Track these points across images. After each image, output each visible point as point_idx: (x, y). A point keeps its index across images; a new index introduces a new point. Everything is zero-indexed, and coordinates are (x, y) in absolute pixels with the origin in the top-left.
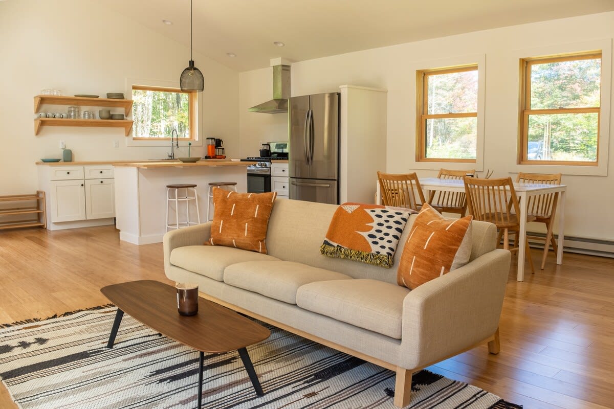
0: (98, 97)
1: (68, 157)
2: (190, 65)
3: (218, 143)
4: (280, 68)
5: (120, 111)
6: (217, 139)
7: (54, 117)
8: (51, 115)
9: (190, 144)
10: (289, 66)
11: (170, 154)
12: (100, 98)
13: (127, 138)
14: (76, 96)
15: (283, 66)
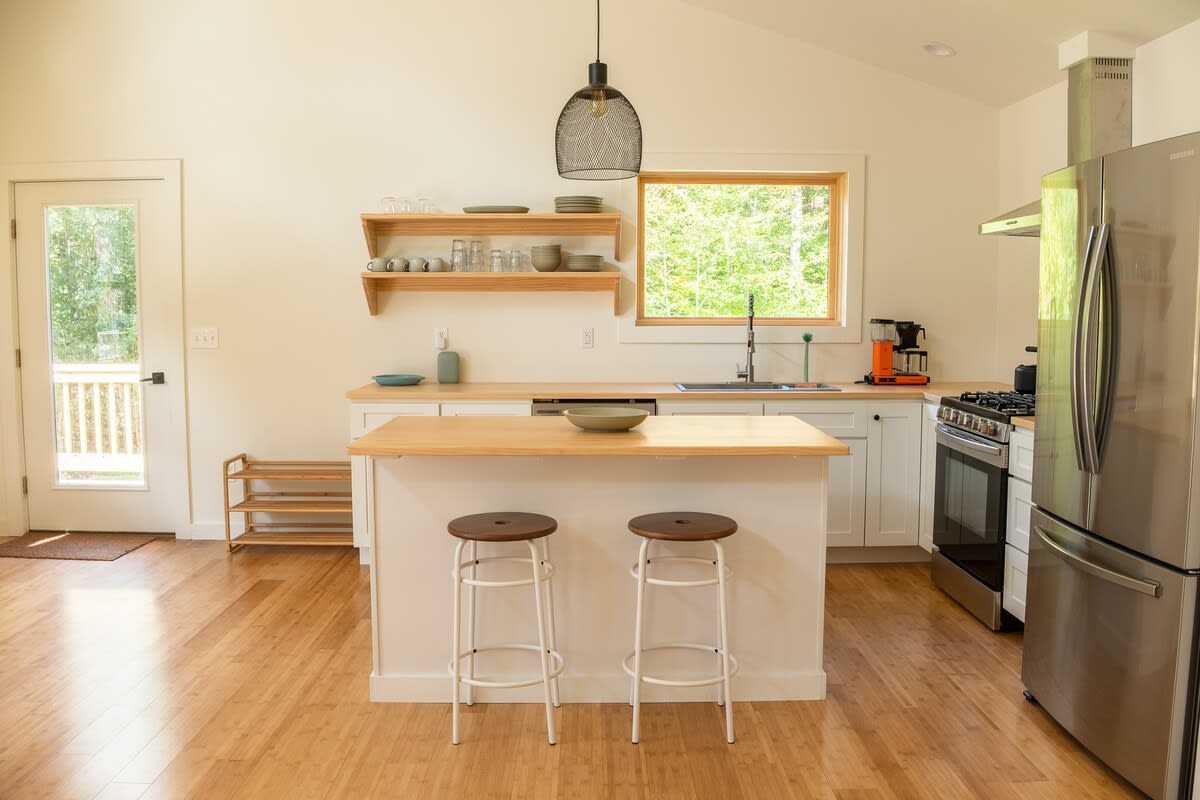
0: (525, 210)
1: (453, 373)
2: (591, 82)
3: (909, 334)
4: (1088, 71)
5: (600, 245)
6: (899, 323)
7: (426, 269)
8: (397, 263)
9: (808, 338)
10: (1125, 62)
11: (743, 369)
12: (532, 213)
13: (618, 319)
14: (467, 211)
15: (1099, 61)
